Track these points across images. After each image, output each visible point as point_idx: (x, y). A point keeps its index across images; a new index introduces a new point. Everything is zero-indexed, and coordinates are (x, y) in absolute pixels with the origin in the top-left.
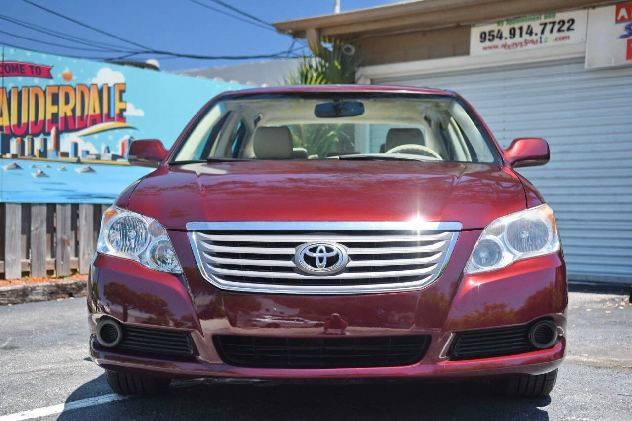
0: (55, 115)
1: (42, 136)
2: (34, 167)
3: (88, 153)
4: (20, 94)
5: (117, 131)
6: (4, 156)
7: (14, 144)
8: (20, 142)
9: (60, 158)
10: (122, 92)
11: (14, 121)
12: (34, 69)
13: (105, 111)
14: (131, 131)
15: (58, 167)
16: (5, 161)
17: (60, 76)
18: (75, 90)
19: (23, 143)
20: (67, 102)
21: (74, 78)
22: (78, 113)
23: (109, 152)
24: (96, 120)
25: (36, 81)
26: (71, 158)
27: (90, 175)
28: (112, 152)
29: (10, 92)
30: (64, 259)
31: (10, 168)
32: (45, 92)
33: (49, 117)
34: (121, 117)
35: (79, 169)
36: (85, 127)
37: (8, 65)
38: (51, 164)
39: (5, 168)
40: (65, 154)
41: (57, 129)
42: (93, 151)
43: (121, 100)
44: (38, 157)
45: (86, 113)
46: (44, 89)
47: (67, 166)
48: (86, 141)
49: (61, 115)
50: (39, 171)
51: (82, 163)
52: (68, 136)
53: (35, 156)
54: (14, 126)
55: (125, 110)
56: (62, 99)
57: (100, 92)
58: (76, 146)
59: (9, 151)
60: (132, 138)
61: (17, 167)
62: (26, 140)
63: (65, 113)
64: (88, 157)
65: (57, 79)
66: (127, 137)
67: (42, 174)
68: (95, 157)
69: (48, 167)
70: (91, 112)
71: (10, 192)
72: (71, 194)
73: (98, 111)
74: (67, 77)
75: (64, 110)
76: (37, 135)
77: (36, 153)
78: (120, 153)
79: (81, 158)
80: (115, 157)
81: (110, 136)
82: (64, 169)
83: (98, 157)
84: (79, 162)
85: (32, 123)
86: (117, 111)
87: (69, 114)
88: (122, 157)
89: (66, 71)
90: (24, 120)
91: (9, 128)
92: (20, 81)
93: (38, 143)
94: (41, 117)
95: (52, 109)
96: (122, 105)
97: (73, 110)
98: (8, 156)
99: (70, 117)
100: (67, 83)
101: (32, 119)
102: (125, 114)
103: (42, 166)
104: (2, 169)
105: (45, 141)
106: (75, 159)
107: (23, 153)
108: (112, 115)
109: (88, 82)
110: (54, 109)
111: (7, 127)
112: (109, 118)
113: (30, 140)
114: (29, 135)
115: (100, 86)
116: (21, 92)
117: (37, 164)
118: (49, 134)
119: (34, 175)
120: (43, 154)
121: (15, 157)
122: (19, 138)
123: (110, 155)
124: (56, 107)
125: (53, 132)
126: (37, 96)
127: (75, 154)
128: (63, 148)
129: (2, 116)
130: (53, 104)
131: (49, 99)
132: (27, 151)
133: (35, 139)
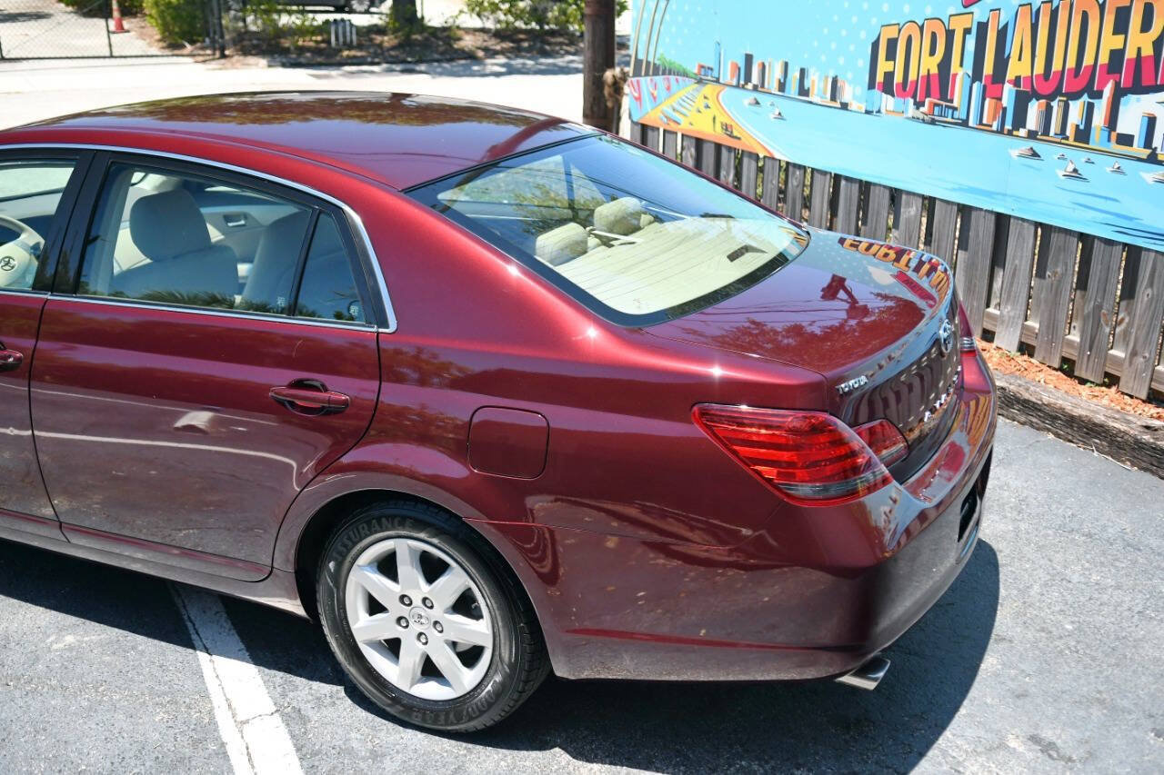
0: (1117, 55)
1: (1085, 98)
2: (1062, 157)
4: (1054, 15)
6: (1015, 133)
7: (1034, 110)
8: (1044, 109)
9: (1113, 147)
11: (1039, 68)
15: (1108, 164)
19: (1049, 110)
20: (1146, 26)
26: (1138, 149)
29: (1038, 11)
30: (1094, 350)
31: (1021, 156)
32: (1102, 7)
33: (1104, 59)
38: (1093, 157)
39: (1015, 153)
40: (1126, 140)
41: (1117, 84)
44: (1071, 141)
49: (1130, 54)
50: (1070, 168)
52: (1138, 100)
53: (1067, 138)
54: (1038, 76)
58: (1152, 121)
59: (1024, 127)
61: (1035, 155)
62: (1054, 104)
63: (1139, 50)
67: (1075, 174)
69: (1088, 161)
71: (1017, 199)
75: (1137, 43)
76: (1078, 97)
77: (1070, 132)
79: (1158, 151)
82: (1118, 170)
84: (1153, 159)
85: (1070, 72)
87: (1147, 51)
90: (1057, 66)
91: (1030, 81)
93: (1076, 112)
94: (1088, 60)
95: (1112, 42)
97: (1158, 43)
98: (1022, 132)
99: (1148, 60)
101: (1071, 63)
103: (1078, 157)
104: (1010, 157)
105: (1090, 108)
106: (1145, 153)
107: (1046, 131)
110: (1117, 42)
111: (1026, 80)
113: (1062, 104)
114: (1062, 95)
116: (1057, 7)
118: (1099, 95)
119: (1061, 173)
120: (1083, 135)
121: (1032, 135)
122: (1043, 101)
124: (1122, 37)
125: (1108, 91)
126: (1085, 16)
127: (1148, 142)
128: (1123, 127)
129: (1020, 59)
130: (1116, 32)
131: (1110, 19)
132: (1054, 128)
133: (1070, 102)
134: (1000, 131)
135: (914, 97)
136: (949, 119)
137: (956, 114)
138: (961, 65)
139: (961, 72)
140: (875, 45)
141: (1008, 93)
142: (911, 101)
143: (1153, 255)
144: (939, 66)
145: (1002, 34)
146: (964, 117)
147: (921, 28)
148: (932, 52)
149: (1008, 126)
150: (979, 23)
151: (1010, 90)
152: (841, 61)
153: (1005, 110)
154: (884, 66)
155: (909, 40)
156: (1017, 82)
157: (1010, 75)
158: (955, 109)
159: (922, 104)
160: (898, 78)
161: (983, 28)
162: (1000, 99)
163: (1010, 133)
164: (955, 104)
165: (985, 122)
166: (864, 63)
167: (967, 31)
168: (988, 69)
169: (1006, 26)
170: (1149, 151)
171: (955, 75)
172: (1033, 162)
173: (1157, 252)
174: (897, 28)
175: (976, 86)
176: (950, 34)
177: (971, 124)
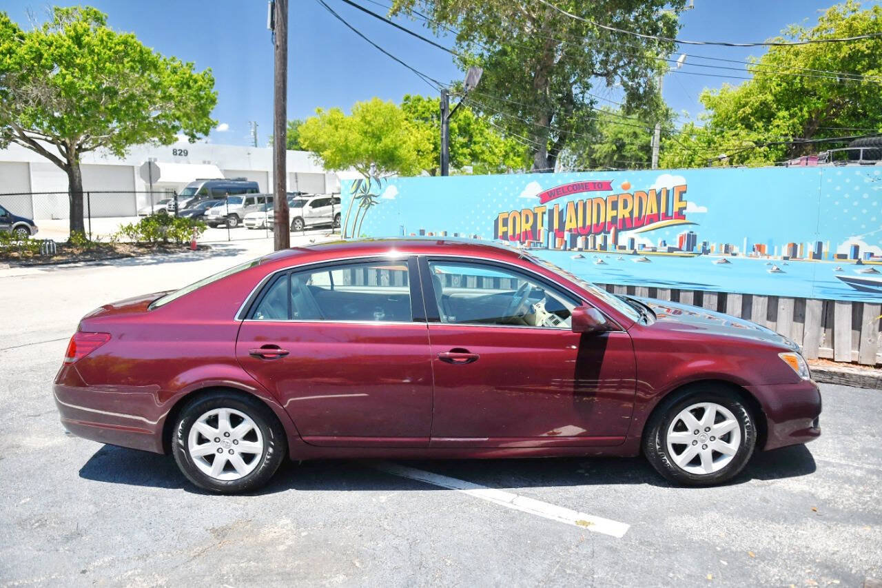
0: (614, 218)
1: (603, 234)
3: (644, 246)
4: (585, 205)
5: (675, 227)
6: (572, 250)
7: (580, 241)
8: (584, 240)
9: (618, 251)
10: (681, 194)
11: (580, 224)
12: (596, 185)
13: (663, 210)
14: (690, 226)
15: (617, 257)
16: (573, 253)
17: (619, 187)
18: (633, 196)
19: (587, 240)
20: (625, 206)
21: (632, 187)
22: (636, 214)
23: (665, 245)
24: (653, 218)
25: (598, 194)
26: (628, 250)
27: (646, 264)
28: (668, 245)
29: (577, 204)
32: (606, 201)
33: (609, 219)
34: (680, 215)
35: (635, 259)
36: (643, 225)
37: (575, 185)
39: (573, 258)
40: (623, 248)
41: (616, 228)
42: (649, 244)
43: (681, 200)
44: (599, 250)
45: (643, 214)
46: (605, 199)
47: (624, 257)
48: (642, 237)
49: (620, 217)
50: (600, 260)
51: (639, 254)
52: (626, 233)
53: (597, 249)
54: (580, 228)
55: (685, 208)
56: (620, 205)
57: (658, 196)
58: (633, 241)
59: (576, 247)
60: (692, 232)
61: (583, 257)
62: (589, 237)
63: (624, 215)
64: (644, 249)
65: (617, 189)
66: (686, 232)
67: (602, 262)
68: (651, 250)
69: (607, 257)
70: (648, 213)
72: (628, 278)
73: (655, 211)
74: (626, 187)
75: (622, 213)
76: (599, 234)
77: (597, 247)
78: (678, 247)
79: (637, 250)
80: (671, 250)
81: (667, 232)
82: (621, 259)
83: (654, 250)
84: (635, 253)
85: (594, 225)
86: (676, 210)
87: (627, 215)
88: (680, 249)
89: (626, 182)
90: (588, 223)
91: (576, 229)
92: (585, 195)
93: (599, 239)
94: (602, 220)
95: (611, 213)
96: (682, 205)
97: (631, 213)
98: (576, 249)
99: (628, 218)
100: (626, 192)
101: (595, 221)
102: (684, 212)
103: (602, 256)
105: (605, 238)
106: (632, 252)
107: (587, 247)
108: (670, 214)
109: (646, 189)
110: (614, 213)
111: (575, 229)
112: (666, 217)
113: (593, 237)
114: (592, 233)
115: (658, 191)
116: (586, 203)
117: (597, 254)
118: (609, 232)
119: (595, 263)
120: (604, 248)
121: (580, 250)
122: (584, 237)
123: (666, 248)
124: (616, 211)
125: (612, 231)
126: (598, 205)
127: (632, 247)
128: (621, 243)
129: (571, 221)
130: (613, 209)
131: (609, 206)
132: (590, 245)
133: (597, 236)
134: (565, 249)
135: (520, 240)
136: (539, 247)
137: (542, 245)
138: (542, 226)
139: (542, 229)
140: (496, 222)
141: (567, 236)
142: (518, 242)
143: (640, 288)
144: (531, 227)
145: (561, 214)
146: (546, 246)
147: (520, 213)
148: (527, 221)
149: (568, 247)
150: (549, 210)
151: (568, 235)
152: (478, 229)
153: (566, 242)
154: (501, 229)
155: (514, 218)
156: (570, 230)
157: (567, 227)
158: (541, 243)
159: (524, 243)
160: (510, 233)
161: (551, 212)
162: (563, 238)
163: (569, 250)
164: (541, 241)
165: (557, 246)
166: (491, 229)
167: (544, 213)
168: (556, 226)
169: (562, 210)
170: (633, 251)
171: (540, 231)
172: (583, 260)
173: (642, 287)
174: (507, 214)
175: (551, 233)
176: (535, 215)
177: (550, 248)
